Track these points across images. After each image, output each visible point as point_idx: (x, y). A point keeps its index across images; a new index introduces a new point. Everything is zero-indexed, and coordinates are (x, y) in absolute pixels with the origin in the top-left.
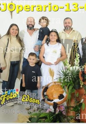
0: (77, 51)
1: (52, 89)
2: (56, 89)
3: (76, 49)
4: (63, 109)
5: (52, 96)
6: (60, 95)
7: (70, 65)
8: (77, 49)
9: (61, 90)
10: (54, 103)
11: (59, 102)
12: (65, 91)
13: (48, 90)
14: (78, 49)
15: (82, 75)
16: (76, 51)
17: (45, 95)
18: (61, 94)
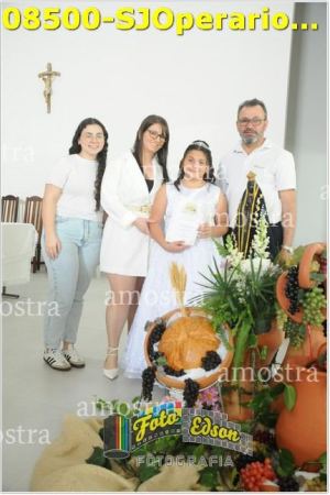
1: (179, 334)
2: (192, 333)
3: (256, 203)
4: (215, 400)
5: (181, 357)
6: (209, 353)
7: (241, 254)
8: (259, 202)
9: (211, 335)
10: (189, 382)
11: (205, 379)
12: (225, 341)
13: (165, 335)
14: (263, 201)
15: (288, 290)
16: (255, 209)
17: (157, 353)
18: (210, 349)
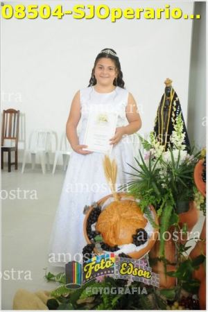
0: (175, 109)
1: (112, 216)
2: (123, 215)
3: (173, 105)
5: (115, 235)
6: (137, 231)
8: (175, 104)
10: (122, 255)
12: (151, 220)
13: (100, 217)
14: (178, 103)
16: (172, 110)
17: (94, 232)
18: (139, 227)
